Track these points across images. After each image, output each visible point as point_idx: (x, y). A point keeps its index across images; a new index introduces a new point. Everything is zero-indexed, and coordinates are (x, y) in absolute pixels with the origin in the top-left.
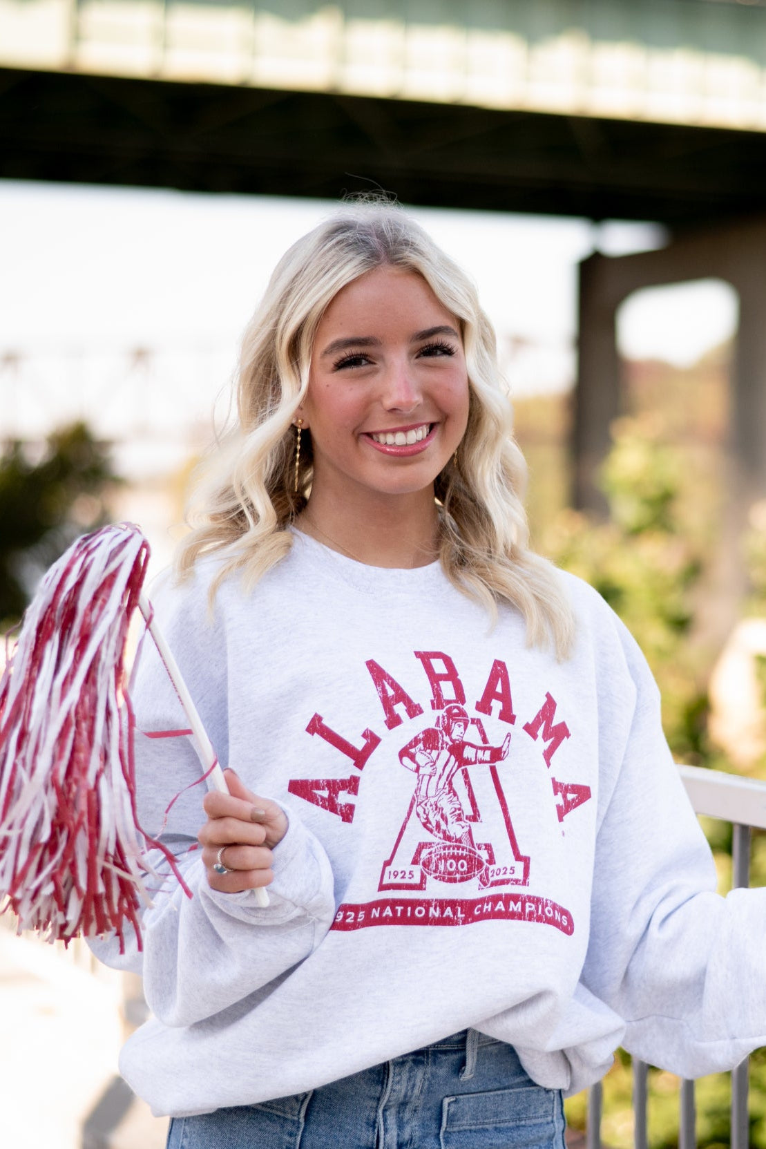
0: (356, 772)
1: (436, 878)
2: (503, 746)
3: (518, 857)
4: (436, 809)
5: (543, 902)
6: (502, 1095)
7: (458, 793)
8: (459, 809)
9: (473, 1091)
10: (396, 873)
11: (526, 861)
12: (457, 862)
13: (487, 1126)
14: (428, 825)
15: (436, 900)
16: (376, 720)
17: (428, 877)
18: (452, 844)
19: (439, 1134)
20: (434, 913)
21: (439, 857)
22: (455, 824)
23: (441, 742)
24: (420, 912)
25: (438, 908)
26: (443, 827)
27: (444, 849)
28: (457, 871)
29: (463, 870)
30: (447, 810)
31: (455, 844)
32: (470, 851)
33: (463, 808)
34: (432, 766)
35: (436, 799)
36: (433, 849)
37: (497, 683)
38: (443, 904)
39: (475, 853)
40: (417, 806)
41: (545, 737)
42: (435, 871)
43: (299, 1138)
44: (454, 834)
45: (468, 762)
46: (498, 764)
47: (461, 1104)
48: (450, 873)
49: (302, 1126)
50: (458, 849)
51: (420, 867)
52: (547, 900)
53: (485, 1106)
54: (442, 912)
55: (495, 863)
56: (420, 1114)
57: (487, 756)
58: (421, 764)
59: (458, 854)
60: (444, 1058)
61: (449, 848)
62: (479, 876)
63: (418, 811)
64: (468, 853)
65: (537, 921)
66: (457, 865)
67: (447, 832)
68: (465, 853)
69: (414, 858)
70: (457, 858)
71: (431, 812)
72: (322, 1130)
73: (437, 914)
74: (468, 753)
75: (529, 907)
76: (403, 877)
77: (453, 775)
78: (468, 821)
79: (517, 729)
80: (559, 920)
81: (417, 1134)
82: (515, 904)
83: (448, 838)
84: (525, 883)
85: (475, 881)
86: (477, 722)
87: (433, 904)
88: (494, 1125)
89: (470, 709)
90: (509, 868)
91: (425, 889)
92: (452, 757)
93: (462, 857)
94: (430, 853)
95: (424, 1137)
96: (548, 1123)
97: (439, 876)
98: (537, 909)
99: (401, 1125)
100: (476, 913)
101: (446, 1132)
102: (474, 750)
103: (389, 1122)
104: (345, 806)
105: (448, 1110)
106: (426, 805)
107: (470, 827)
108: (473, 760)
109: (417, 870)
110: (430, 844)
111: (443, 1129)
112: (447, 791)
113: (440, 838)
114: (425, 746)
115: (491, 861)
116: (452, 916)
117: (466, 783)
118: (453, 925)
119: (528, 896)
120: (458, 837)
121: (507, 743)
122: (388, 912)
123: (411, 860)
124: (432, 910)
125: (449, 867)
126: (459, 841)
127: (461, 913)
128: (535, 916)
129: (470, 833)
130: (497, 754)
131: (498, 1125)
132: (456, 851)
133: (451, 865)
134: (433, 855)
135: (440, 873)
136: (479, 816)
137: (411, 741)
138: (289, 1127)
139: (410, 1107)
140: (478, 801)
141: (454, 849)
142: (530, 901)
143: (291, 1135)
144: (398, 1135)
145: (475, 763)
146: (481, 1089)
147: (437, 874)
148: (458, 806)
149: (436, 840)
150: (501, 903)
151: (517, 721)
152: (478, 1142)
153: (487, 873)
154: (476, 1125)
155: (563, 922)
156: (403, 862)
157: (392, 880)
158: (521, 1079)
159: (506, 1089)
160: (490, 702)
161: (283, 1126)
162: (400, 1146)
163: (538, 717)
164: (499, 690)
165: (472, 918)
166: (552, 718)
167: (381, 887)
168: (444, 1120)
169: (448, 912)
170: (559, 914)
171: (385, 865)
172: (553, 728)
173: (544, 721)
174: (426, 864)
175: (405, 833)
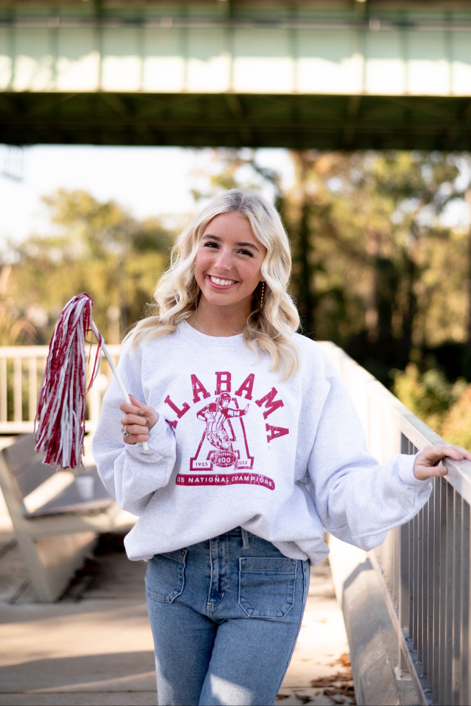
0: (178, 419)
1: (217, 465)
2: (245, 409)
3: (249, 457)
4: (217, 436)
6: (268, 559)
7: (226, 430)
8: (227, 436)
9: (252, 556)
10: (200, 464)
12: (226, 458)
13: (261, 572)
14: (213, 443)
15: (218, 475)
16: (189, 399)
17: (214, 465)
18: (224, 451)
19: (238, 573)
20: (217, 480)
21: (218, 456)
22: (225, 442)
23: (217, 408)
24: (211, 480)
25: (218, 478)
26: (220, 444)
27: (220, 453)
28: (226, 462)
29: (228, 462)
30: (222, 437)
31: (225, 451)
32: (232, 454)
33: (228, 436)
34: (213, 419)
35: (216, 432)
36: (216, 453)
37: (247, 383)
38: (220, 476)
39: (233, 454)
40: (207, 435)
41: (267, 406)
42: (217, 463)
43: (183, 570)
44: (225, 447)
45: (230, 416)
46: (243, 417)
47: (247, 561)
48: (223, 463)
49: (185, 566)
50: (227, 453)
51: (210, 461)
52: (260, 475)
53: (260, 563)
54: (221, 480)
55: (240, 459)
56: (229, 563)
57: (238, 413)
58: (208, 418)
59: (226, 455)
60: (233, 538)
62: (234, 464)
63: (208, 437)
64: (231, 455)
65: (256, 484)
66: (226, 460)
67: (222, 446)
68: (229, 454)
69: (208, 457)
70: (226, 457)
71: (214, 437)
72: (192, 568)
73: (218, 480)
74: (230, 413)
75: (252, 478)
76: (203, 465)
77: (224, 422)
78: (231, 441)
79: (252, 402)
80: (267, 483)
81: (228, 572)
83: (222, 448)
84: (251, 468)
85: (233, 466)
86: (235, 400)
87: (216, 476)
88: (265, 572)
89: (232, 394)
90: (245, 462)
91: (212, 470)
92: (223, 414)
93: (228, 457)
94: (215, 455)
95: (232, 573)
96: (293, 574)
97: (218, 465)
98: (256, 479)
99: (220, 567)
100: (233, 480)
101: (241, 572)
102: (233, 411)
105: (242, 563)
106: (212, 435)
107: (231, 443)
109: (209, 462)
110: (214, 451)
111: (240, 571)
112: (221, 429)
113: (219, 449)
114: (210, 410)
115: (239, 458)
116: (224, 481)
117: (229, 425)
118: (224, 485)
119: (252, 474)
120: (226, 448)
121: (247, 407)
122: (197, 480)
123: (206, 458)
124: (216, 479)
125: (222, 461)
126: (227, 450)
127: (228, 480)
128: (255, 482)
129: (232, 446)
130: (242, 413)
131: (267, 573)
132: (225, 454)
133: (224, 460)
135: (219, 463)
136: (235, 439)
137: (203, 409)
138: (180, 566)
139: (224, 559)
140: (235, 432)
141: (225, 453)
142: (253, 476)
143: (180, 569)
144: (219, 571)
145: (233, 417)
146: (256, 555)
147: (218, 464)
148: (226, 435)
149: (217, 450)
150: (241, 477)
151: (252, 399)
152: (256, 579)
153: (237, 463)
154: (256, 571)
155: (269, 484)
156: (202, 458)
157: (198, 467)
158: (277, 553)
159: (270, 557)
160: (242, 391)
161: (177, 566)
162: (221, 576)
163: (265, 398)
164: (247, 386)
165: (231, 483)
166: (273, 398)
167: (192, 469)
168: (240, 567)
169: (223, 479)
170: (268, 481)
171: (192, 460)
172: (273, 403)
173: (268, 399)
174: (213, 460)
175: (202, 447)
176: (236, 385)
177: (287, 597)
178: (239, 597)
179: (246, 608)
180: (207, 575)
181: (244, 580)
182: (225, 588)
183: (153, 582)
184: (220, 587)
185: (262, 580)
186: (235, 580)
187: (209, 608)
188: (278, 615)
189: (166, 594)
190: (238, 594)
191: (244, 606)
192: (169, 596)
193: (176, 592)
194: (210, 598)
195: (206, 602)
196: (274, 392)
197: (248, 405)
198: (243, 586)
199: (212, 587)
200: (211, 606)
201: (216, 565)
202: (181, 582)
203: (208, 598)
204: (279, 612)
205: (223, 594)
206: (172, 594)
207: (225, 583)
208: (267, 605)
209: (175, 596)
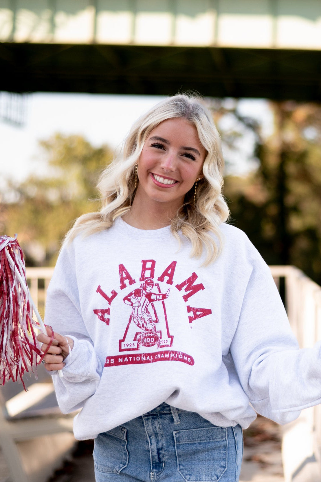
0: (109, 306)
1: (143, 345)
2: (166, 293)
3: (169, 336)
4: (142, 319)
5: (178, 353)
7: (150, 312)
8: (151, 318)
9: (185, 429)
10: (128, 345)
11: (172, 337)
12: (150, 339)
13: (195, 442)
14: (139, 325)
15: (144, 354)
16: (117, 286)
17: (140, 345)
18: (148, 332)
19: (174, 445)
20: (143, 359)
21: (144, 337)
22: (150, 324)
23: (142, 293)
24: (138, 359)
25: (144, 357)
26: (145, 326)
27: (146, 334)
28: (151, 342)
29: (152, 341)
30: (146, 319)
31: (149, 332)
32: (155, 334)
33: (152, 318)
34: (138, 303)
35: (141, 315)
36: (141, 335)
37: (169, 270)
38: (146, 355)
39: (156, 335)
40: (134, 318)
41: (186, 290)
42: (143, 343)
43: (126, 446)
44: (149, 328)
45: (153, 300)
46: (165, 300)
47: (181, 434)
48: (148, 343)
49: (127, 442)
51: (137, 341)
52: (180, 352)
53: (192, 435)
54: (146, 358)
56: (164, 437)
57: (161, 297)
58: (133, 302)
59: (151, 335)
60: (165, 416)
61: (147, 333)
62: (157, 343)
63: (134, 320)
64: (154, 335)
65: (175, 360)
66: (150, 340)
67: (147, 328)
68: (153, 335)
69: (134, 338)
70: (150, 337)
71: (140, 320)
72: (133, 444)
73: (144, 359)
74: (153, 297)
75: (172, 355)
76: (131, 346)
77: (148, 306)
78: (154, 323)
79: (173, 287)
80: (186, 359)
81: (165, 445)
82: (167, 354)
83: (147, 330)
84: (171, 346)
85: (156, 345)
86: (157, 285)
87: (143, 355)
88: (198, 442)
89: (155, 280)
90: (166, 341)
91: (139, 350)
92: (147, 299)
93: (152, 337)
94: (140, 336)
95: (168, 446)
96: (223, 441)
97: (144, 345)
98: (175, 356)
99: (158, 442)
100: (156, 358)
101: (177, 444)
102: (156, 296)
103: (152, 441)
104: (107, 319)
105: (176, 436)
106: (137, 318)
107: (155, 325)
108: (155, 299)
109: (136, 343)
110: (140, 332)
111: (176, 443)
112: (146, 312)
114: (135, 295)
115: (161, 338)
116: (149, 359)
117: (153, 308)
118: (149, 363)
119: (172, 351)
120: (151, 329)
121: (168, 292)
122: (126, 359)
123: (133, 339)
124: (142, 357)
125: (147, 341)
126: (151, 330)
127: (152, 358)
128: (174, 358)
129: (155, 327)
130: (164, 296)
131: (200, 442)
133: (148, 340)
134: (142, 337)
135: (144, 343)
136: (158, 320)
137: (129, 294)
138: (122, 443)
139: (159, 435)
140: (158, 315)
141: (149, 334)
142: (172, 353)
143: (123, 446)
144: (157, 446)
145: (156, 300)
146: (187, 428)
147: (143, 344)
148: (150, 317)
149: (143, 331)
150: (163, 354)
151: (173, 284)
152: (191, 448)
153: (159, 342)
154: (190, 441)
155: (188, 361)
156: (130, 340)
157: (126, 347)
158: (208, 424)
159: (202, 427)
160: (164, 277)
161: (120, 443)
162: (158, 450)
163: (185, 282)
164: (169, 272)
165: (155, 360)
166: (193, 283)
167: (121, 350)
168: (175, 440)
169: (148, 358)
170: (186, 357)
171: (121, 341)
172: (193, 286)
173: (188, 284)
174: (139, 341)
175: (129, 329)
176: (159, 271)
177: (221, 462)
178: (178, 465)
179: (184, 474)
180: (146, 449)
181: (179, 451)
182: (164, 459)
183: (101, 457)
184: (159, 459)
185: (196, 449)
186: (172, 452)
187: (152, 477)
188: (213, 479)
189: (113, 467)
190: (177, 463)
191: (183, 473)
192: (116, 469)
193: (121, 465)
194: (152, 469)
195: (149, 472)
196: (194, 276)
197: (169, 289)
198: (180, 456)
199: (152, 460)
200: (154, 475)
201: (154, 440)
202: (126, 456)
203: (150, 468)
204: (214, 475)
205: (163, 464)
206: (118, 466)
207: (164, 455)
208: (202, 470)
209: (121, 468)
